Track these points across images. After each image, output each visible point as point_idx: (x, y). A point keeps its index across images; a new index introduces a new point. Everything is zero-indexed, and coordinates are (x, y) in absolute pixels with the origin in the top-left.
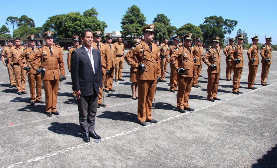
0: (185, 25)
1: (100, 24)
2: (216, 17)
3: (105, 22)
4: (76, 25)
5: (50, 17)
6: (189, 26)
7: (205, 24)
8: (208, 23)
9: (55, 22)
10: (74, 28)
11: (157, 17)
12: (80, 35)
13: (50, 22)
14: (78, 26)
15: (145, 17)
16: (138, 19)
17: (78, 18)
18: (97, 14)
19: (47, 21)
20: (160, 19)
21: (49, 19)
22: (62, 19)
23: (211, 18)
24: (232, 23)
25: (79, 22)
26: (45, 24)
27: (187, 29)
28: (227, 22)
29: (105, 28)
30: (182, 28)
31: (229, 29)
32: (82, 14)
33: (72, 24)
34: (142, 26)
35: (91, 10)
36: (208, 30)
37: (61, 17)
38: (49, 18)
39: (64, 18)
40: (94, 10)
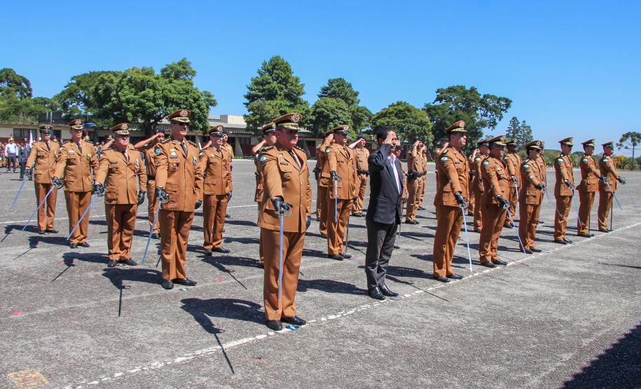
0: (392, 106)
1: (199, 97)
2: (462, 88)
3: (212, 94)
4: (144, 97)
5: (76, 77)
6: (401, 108)
7: (438, 103)
8: (443, 102)
9: (92, 88)
10: (140, 104)
11: (328, 86)
12: (152, 121)
13: (77, 88)
14: (148, 100)
15: (303, 85)
16: (286, 88)
17: (149, 81)
18: (193, 73)
19: (69, 84)
20: (337, 89)
21: (74, 81)
22: (112, 82)
23: (451, 90)
24: (498, 102)
25: (151, 91)
26: (63, 92)
27: (396, 115)
28: (488, 100)
29: (210, 107)
30: (386, 113)
31: (492, 117)
32: (158, 72)
33: (135, 95)
34: (296, 104)
35: (180, 64)
36: (444, 119)
37: (109, 77)
38: (73, 79)
39: (115, 81)
40: (187, 65)
